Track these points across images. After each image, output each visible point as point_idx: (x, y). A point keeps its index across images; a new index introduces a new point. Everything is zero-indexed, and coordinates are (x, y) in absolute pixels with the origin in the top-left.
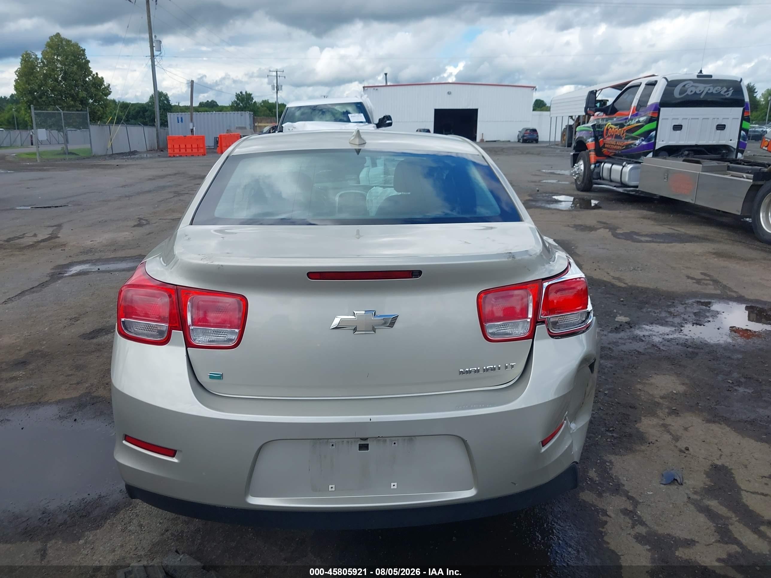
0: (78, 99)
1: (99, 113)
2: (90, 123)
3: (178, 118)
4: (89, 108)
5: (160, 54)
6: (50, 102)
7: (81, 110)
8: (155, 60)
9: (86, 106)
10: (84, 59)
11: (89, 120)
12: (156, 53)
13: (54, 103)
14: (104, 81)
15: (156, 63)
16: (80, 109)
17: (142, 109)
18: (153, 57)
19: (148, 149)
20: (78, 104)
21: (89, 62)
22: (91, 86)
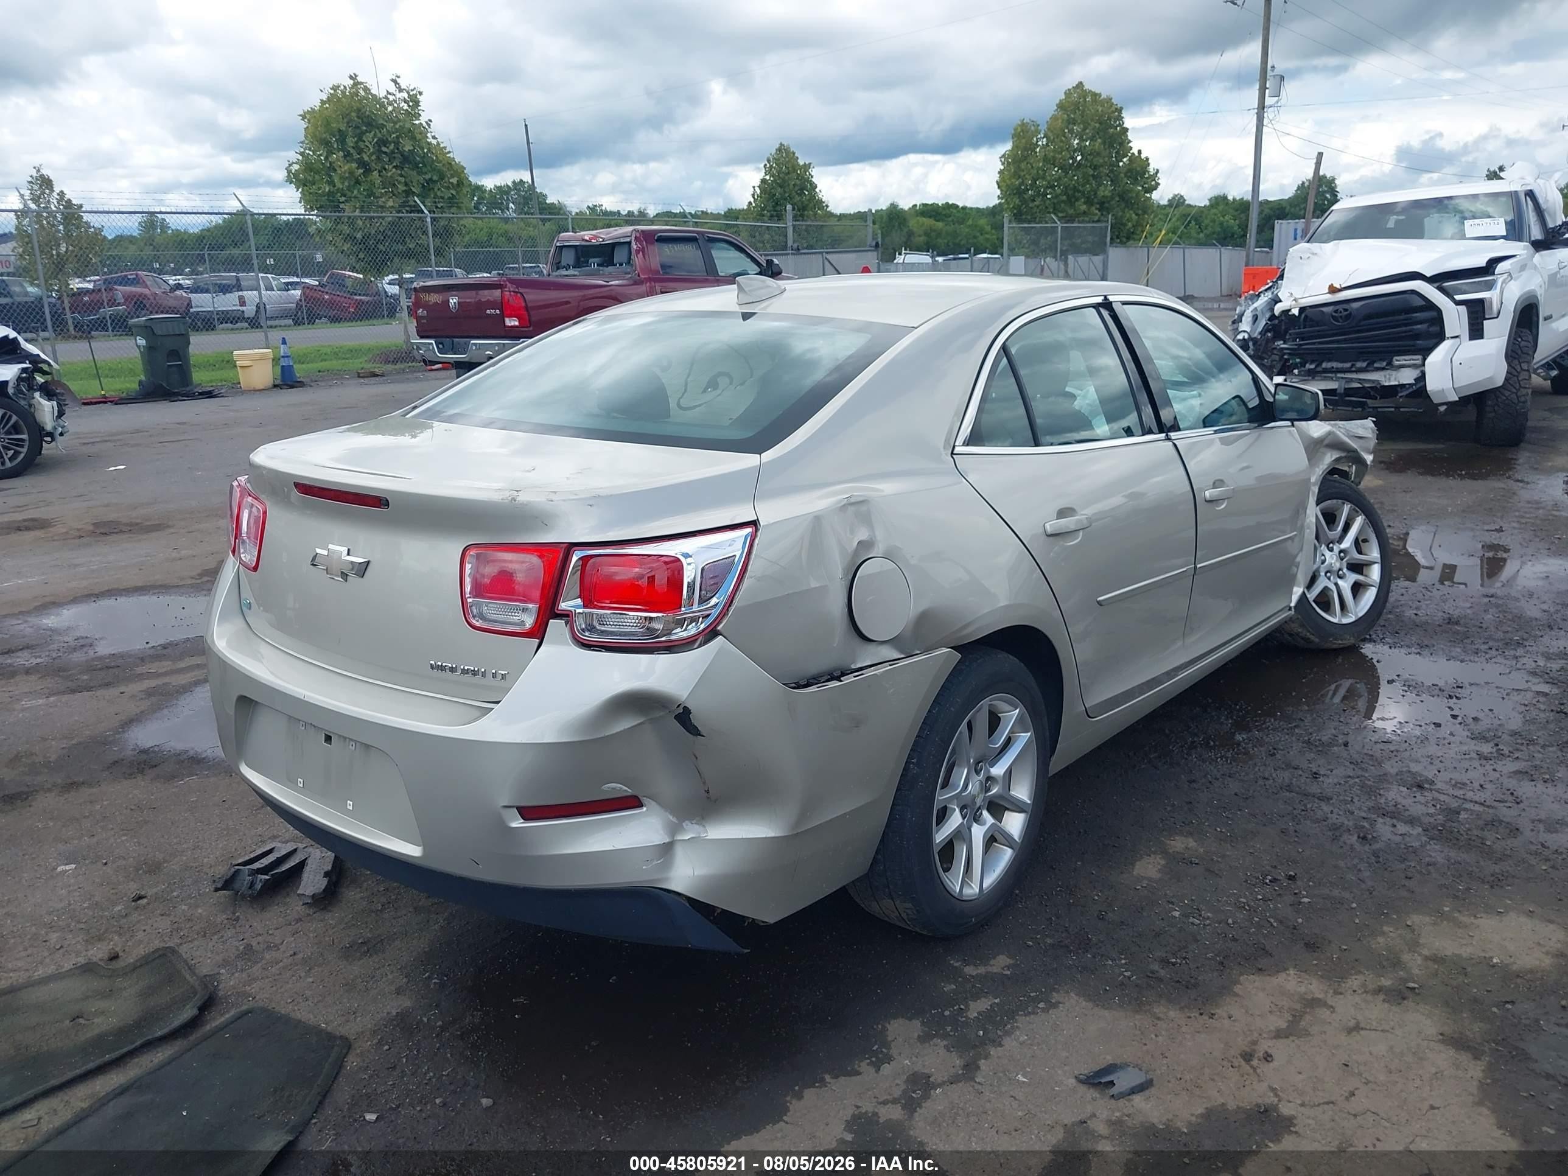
0: (1096, 200)
1: (1130, 224)
2: (1111, 243)
3: (1296, 230)
4: (1113, 215)
5: (1277, 102)
6: (1047, 207)
7: (1098, 221)
8: (1265, 115)
9: (1109, 213)
10: (1119, 125)
11: (1109, 239)
12: (1269, 101)
13: (1054, 209)
14: (1149, 165)
15: (1266, 122)
16: (1096, 218)
17: (1277, 212)
18: (1262, 107)
19: (1225, 292)
20: (1094, 210)
21: (1127, 130)
22: (1122, 175)
